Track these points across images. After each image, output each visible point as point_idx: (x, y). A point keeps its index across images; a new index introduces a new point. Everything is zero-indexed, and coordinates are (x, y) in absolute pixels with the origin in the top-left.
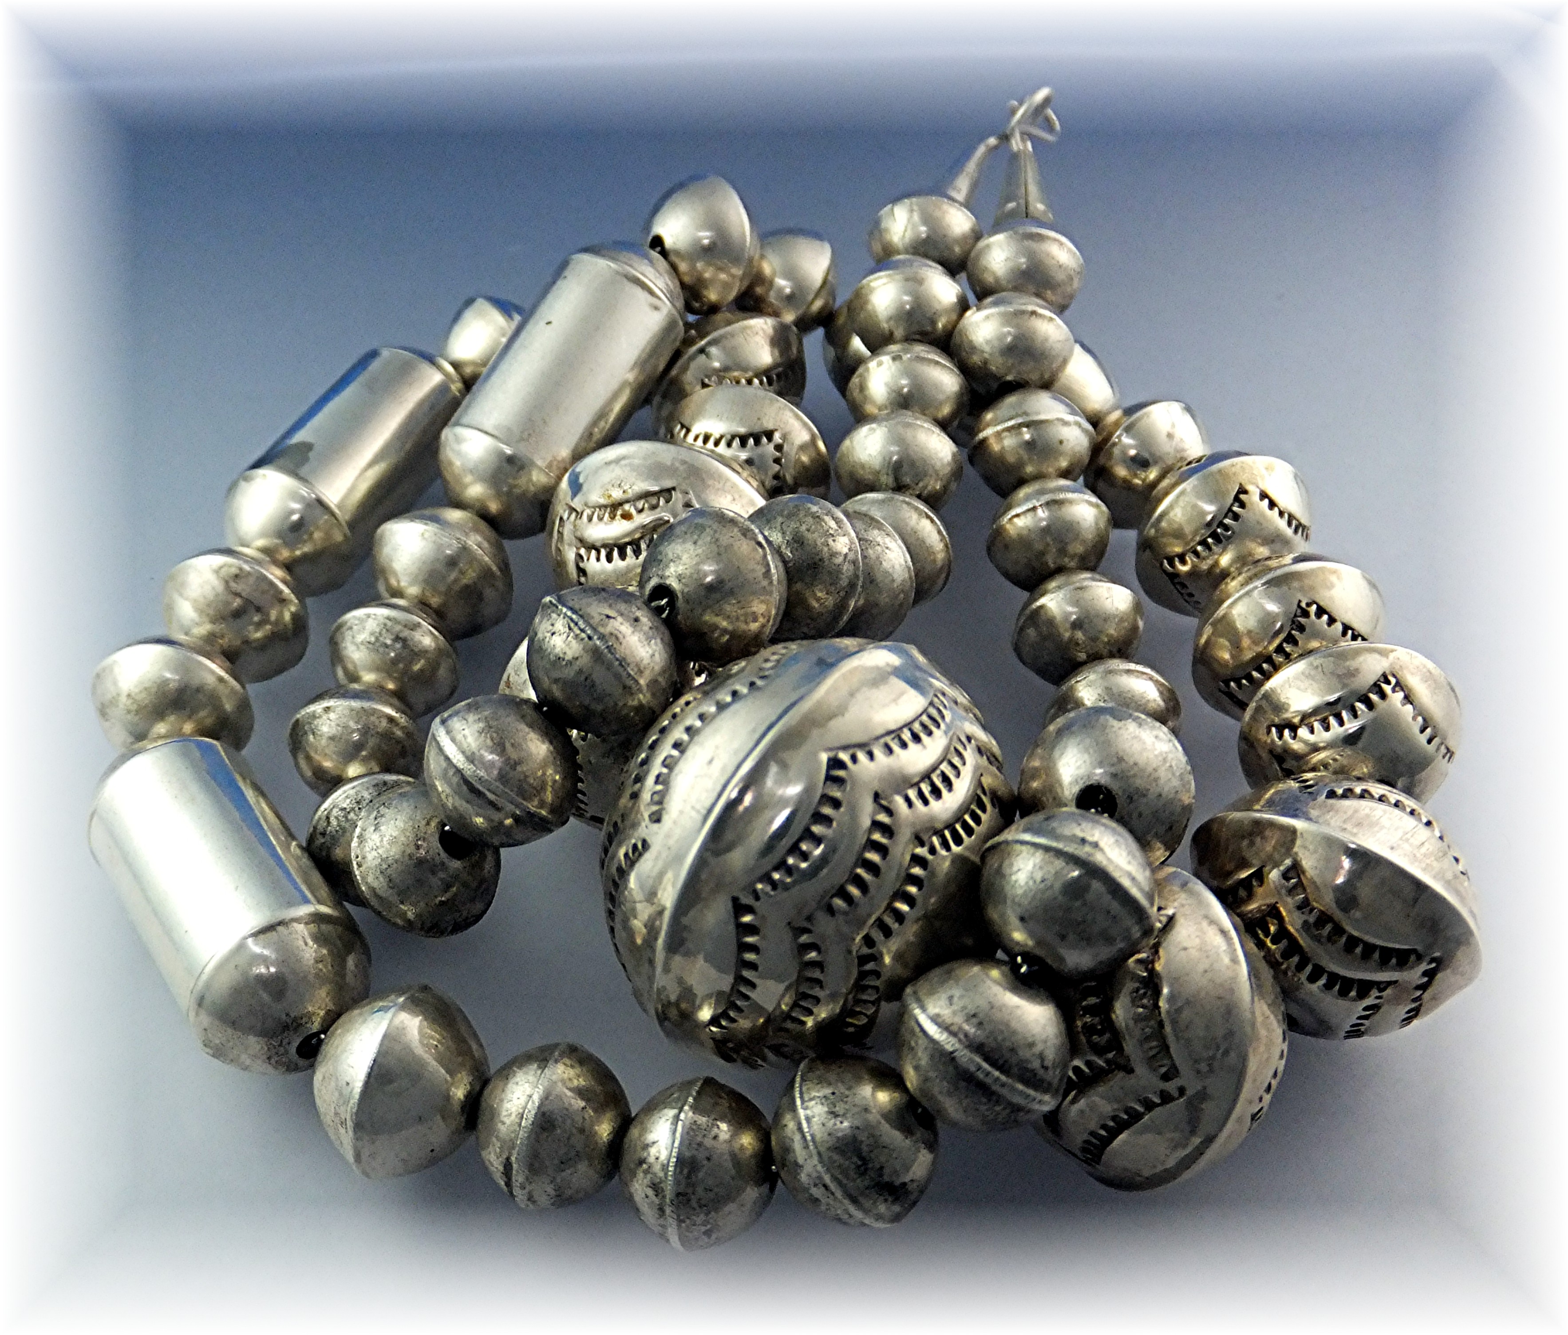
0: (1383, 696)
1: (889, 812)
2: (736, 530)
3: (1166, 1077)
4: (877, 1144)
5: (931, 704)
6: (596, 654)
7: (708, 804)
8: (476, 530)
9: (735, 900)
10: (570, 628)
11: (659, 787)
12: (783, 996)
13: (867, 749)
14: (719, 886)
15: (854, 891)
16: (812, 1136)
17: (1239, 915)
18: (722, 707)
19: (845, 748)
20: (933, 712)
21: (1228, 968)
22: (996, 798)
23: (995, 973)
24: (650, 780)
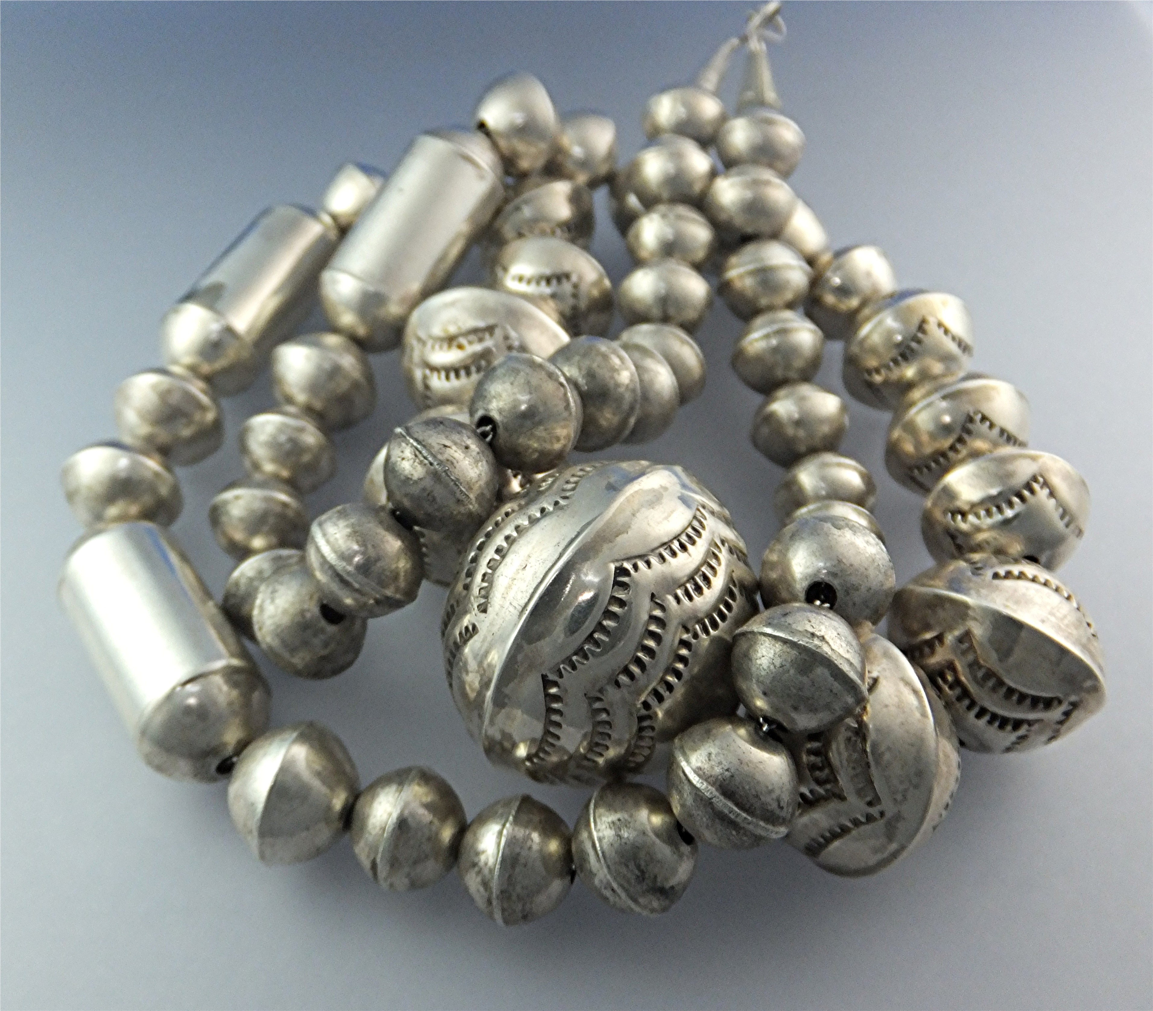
0: (1032, 491)
1: (663, 608)
2: (543, 373)
3: (870, 804)
4: (651, 858)
5: (695, 517)
6: (436, 476)
7: (523, 602)
8: (348, 350)
9: (544, 677)
10: (416, 456)
11: (485, 584)
12: (581, 742)
13: (646, 559)
14: (531, 667)
15: (635, 669)
16: (603, 853)
17: (923, 668)
18: (533, 521)
19: (628, 559)
20: (696, 524)
21: (919, 721)
22: (743, 587)
23: (742, 731)
24: (478, 577)
